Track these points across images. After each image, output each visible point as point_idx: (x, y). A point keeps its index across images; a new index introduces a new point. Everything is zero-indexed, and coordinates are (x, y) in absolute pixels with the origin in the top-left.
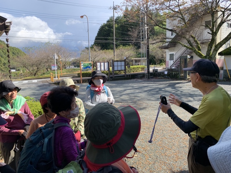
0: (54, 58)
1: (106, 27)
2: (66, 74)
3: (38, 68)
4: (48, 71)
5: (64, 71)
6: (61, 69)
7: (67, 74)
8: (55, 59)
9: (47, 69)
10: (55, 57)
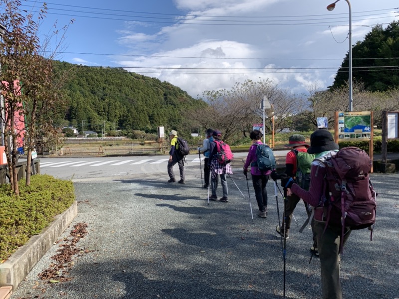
0: (260, 107)
1: (365, 47)
2: (280, 145)
3: (227, 132)
4: (246, 136)
5: (277, 137)
6: (271, 134)
7: (283, 143)
8: (264, 108)
9: (244, 132)
10: (264, 105)
